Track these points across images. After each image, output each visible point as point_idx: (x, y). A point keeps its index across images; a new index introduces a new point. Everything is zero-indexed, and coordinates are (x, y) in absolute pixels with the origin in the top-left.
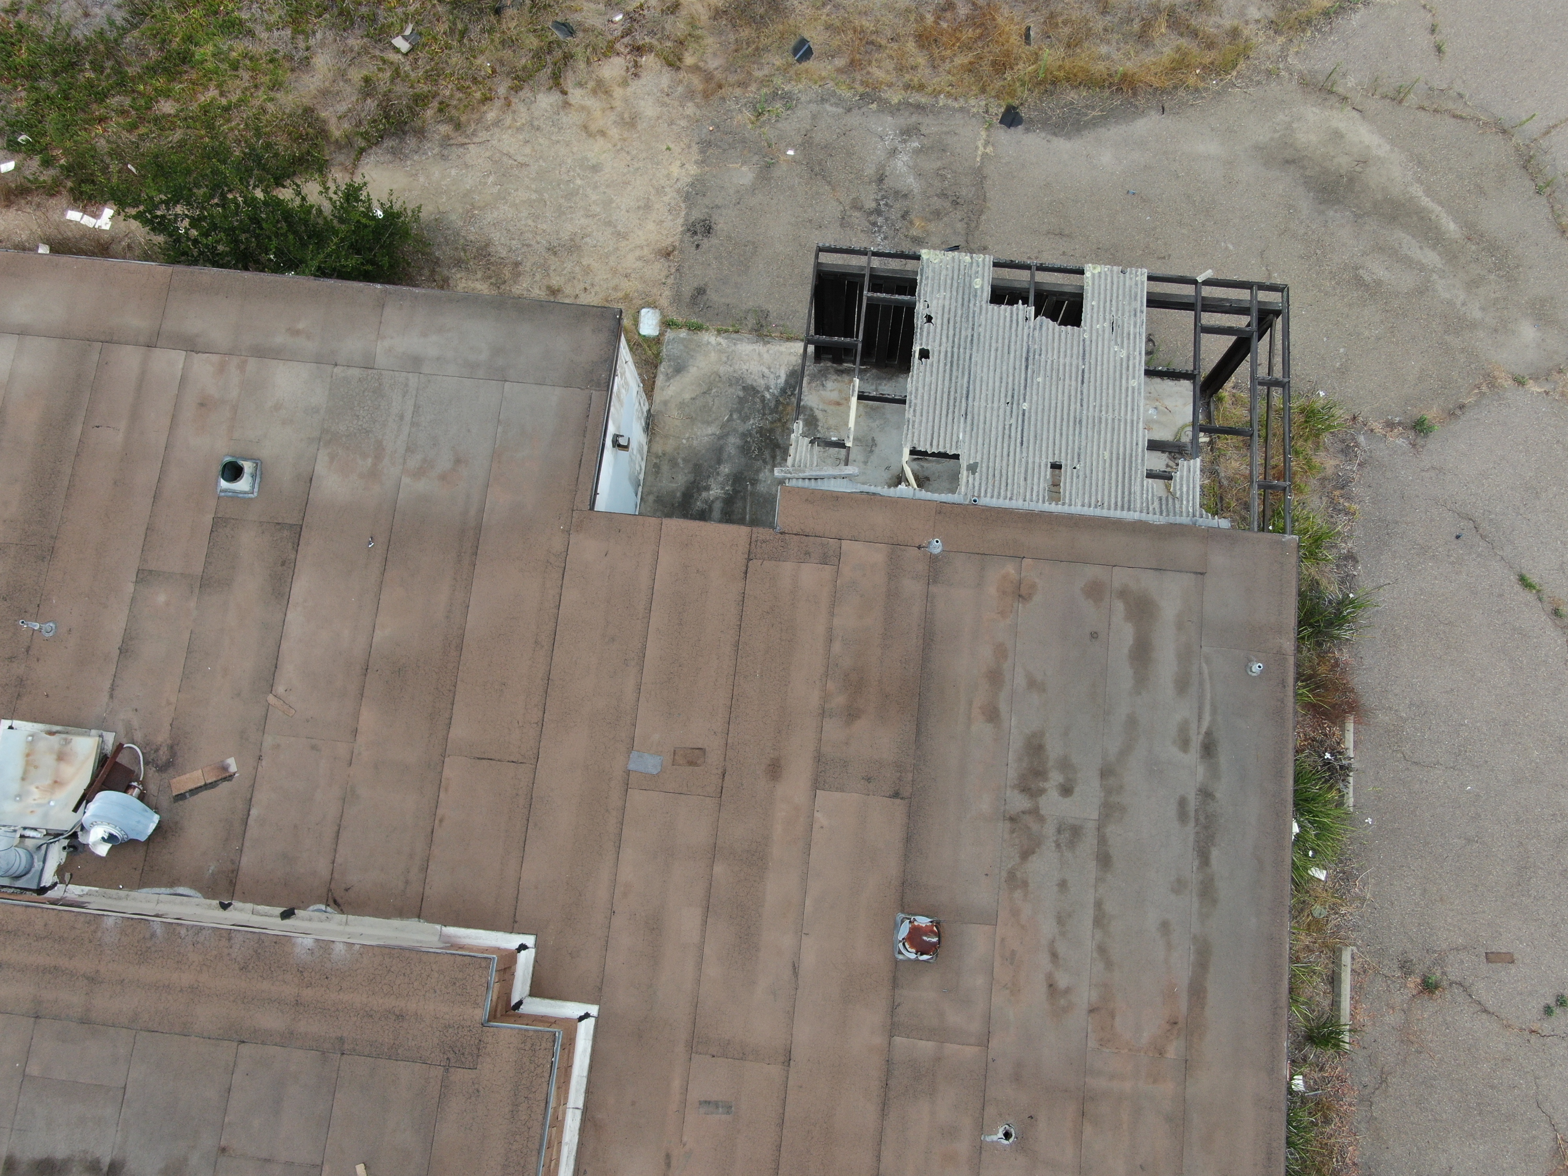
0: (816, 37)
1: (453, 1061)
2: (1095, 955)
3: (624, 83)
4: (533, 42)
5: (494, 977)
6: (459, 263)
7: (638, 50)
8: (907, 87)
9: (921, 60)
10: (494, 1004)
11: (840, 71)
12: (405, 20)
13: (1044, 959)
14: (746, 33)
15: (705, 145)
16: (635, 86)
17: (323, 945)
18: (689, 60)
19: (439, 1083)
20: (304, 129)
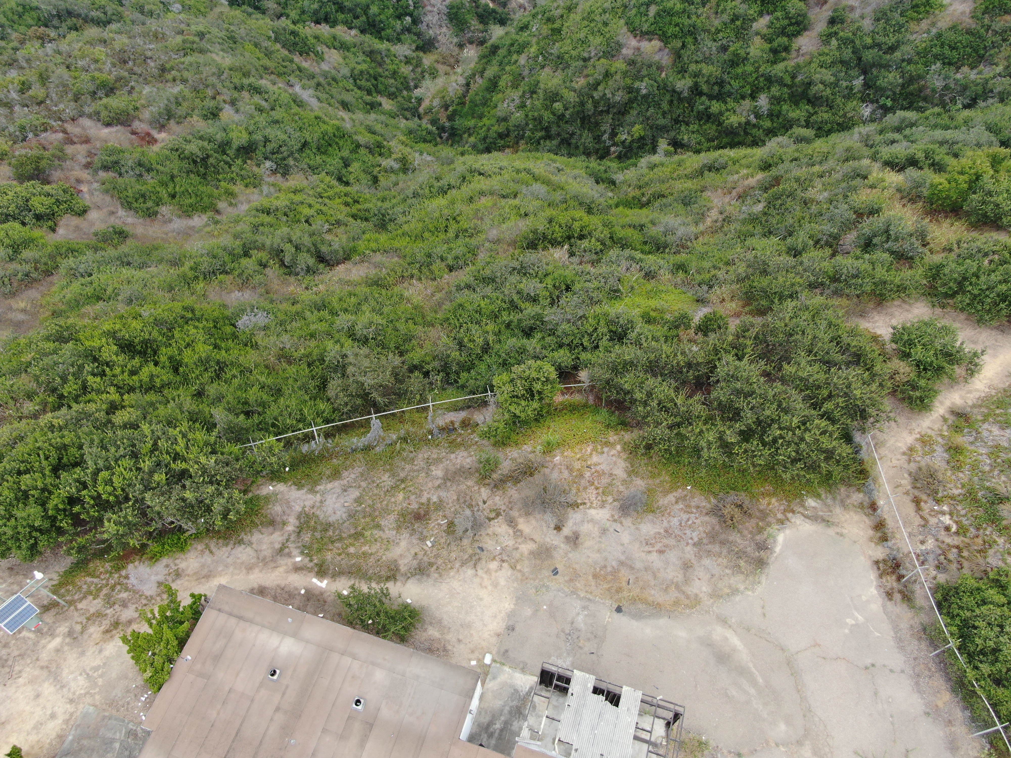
0: (560, 568)
3: (496, 571)
4: (470, 551)
6: (431, 624)
7: (503, 561)
8: (587, 592)
9: (593, 584)
11: (566, 581)
12: (432, 535)
14: (538, 562)
15: (518, 598)
16: (500, 573)
18: (518, 567)
20: (393, 567)
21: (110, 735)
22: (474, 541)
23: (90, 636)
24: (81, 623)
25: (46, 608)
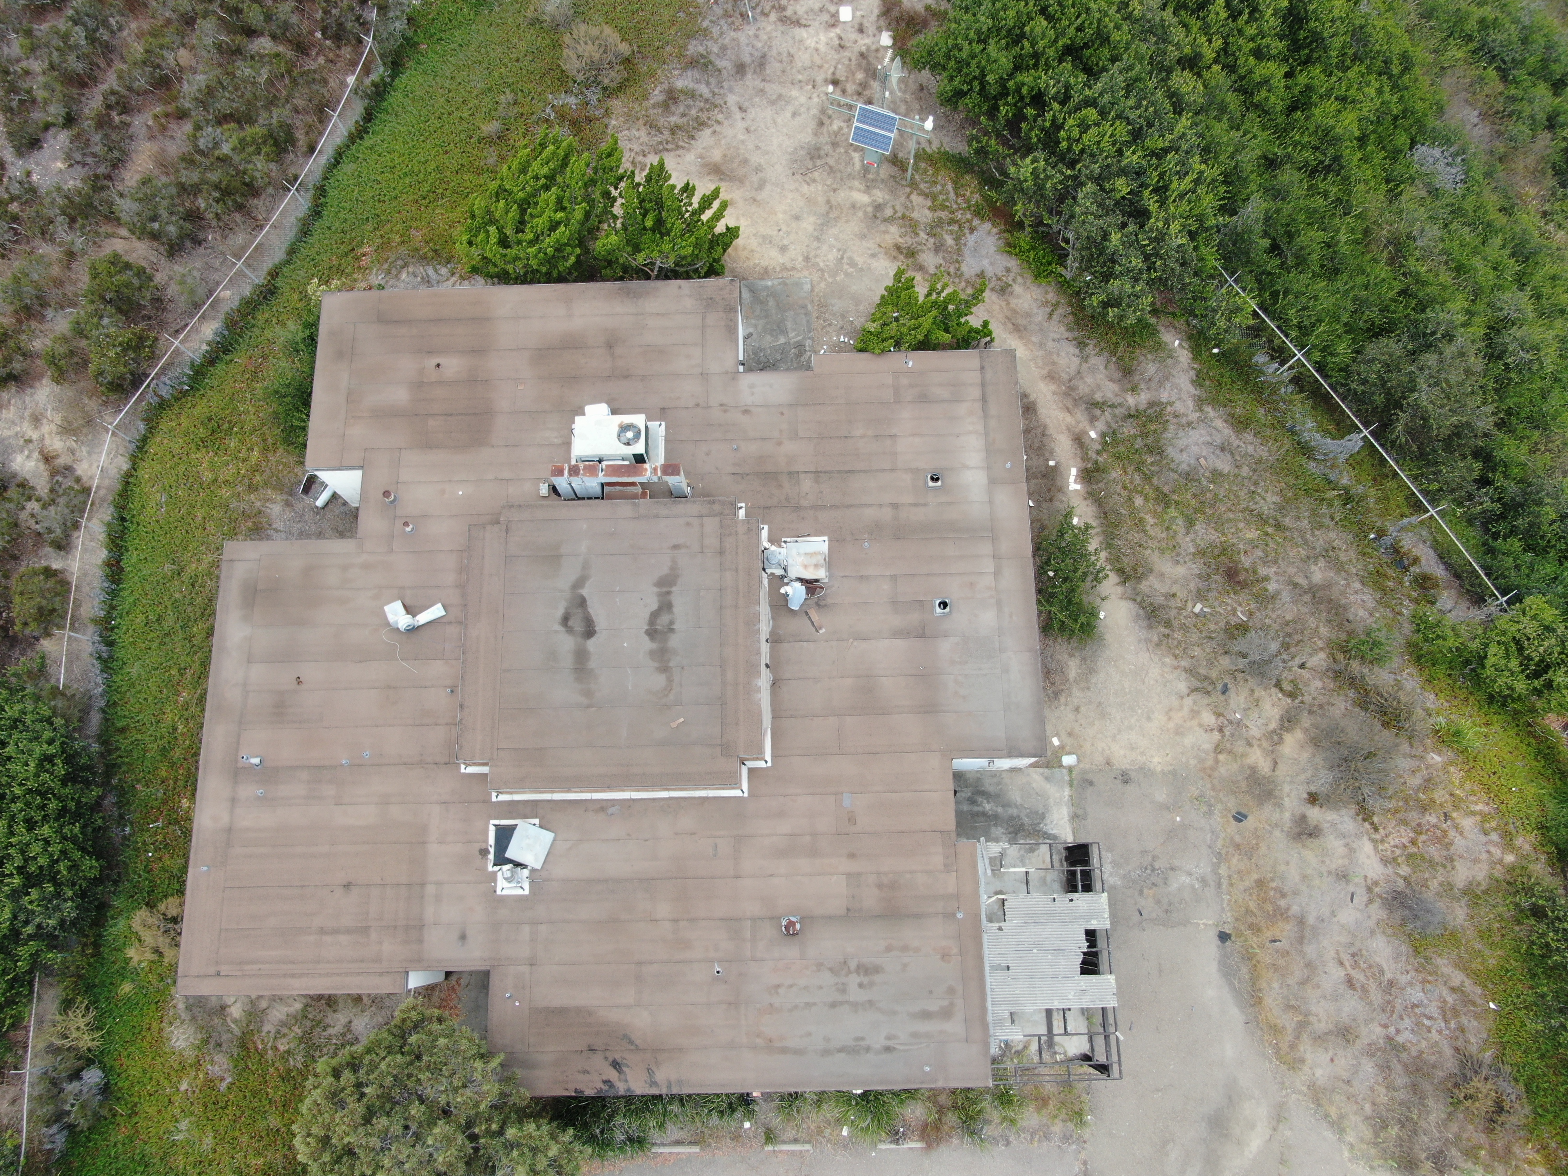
0: (1250, 823)
1: (724, 747)
2: (794, 1004)
3: (1200, 725)
4: (1214, 674)
5: (755, 755)
7: (1221, 730)
8: (1230, 877)
9: (1247, 883)
10: (745, 757)
11: (1232, 838)
12: (1213, 608)
13: (789, 982)
14: (1243, 785)
15: (1174, 773)
16: (1200, 732)
17: (759, 689)
18: (1221, 757)
19: (715, 744)
20: (1140, 570)
21: (789, 325)
22: (1233, 674)
23: (885, 232)
24: (895, 212)
25: (895, 161)
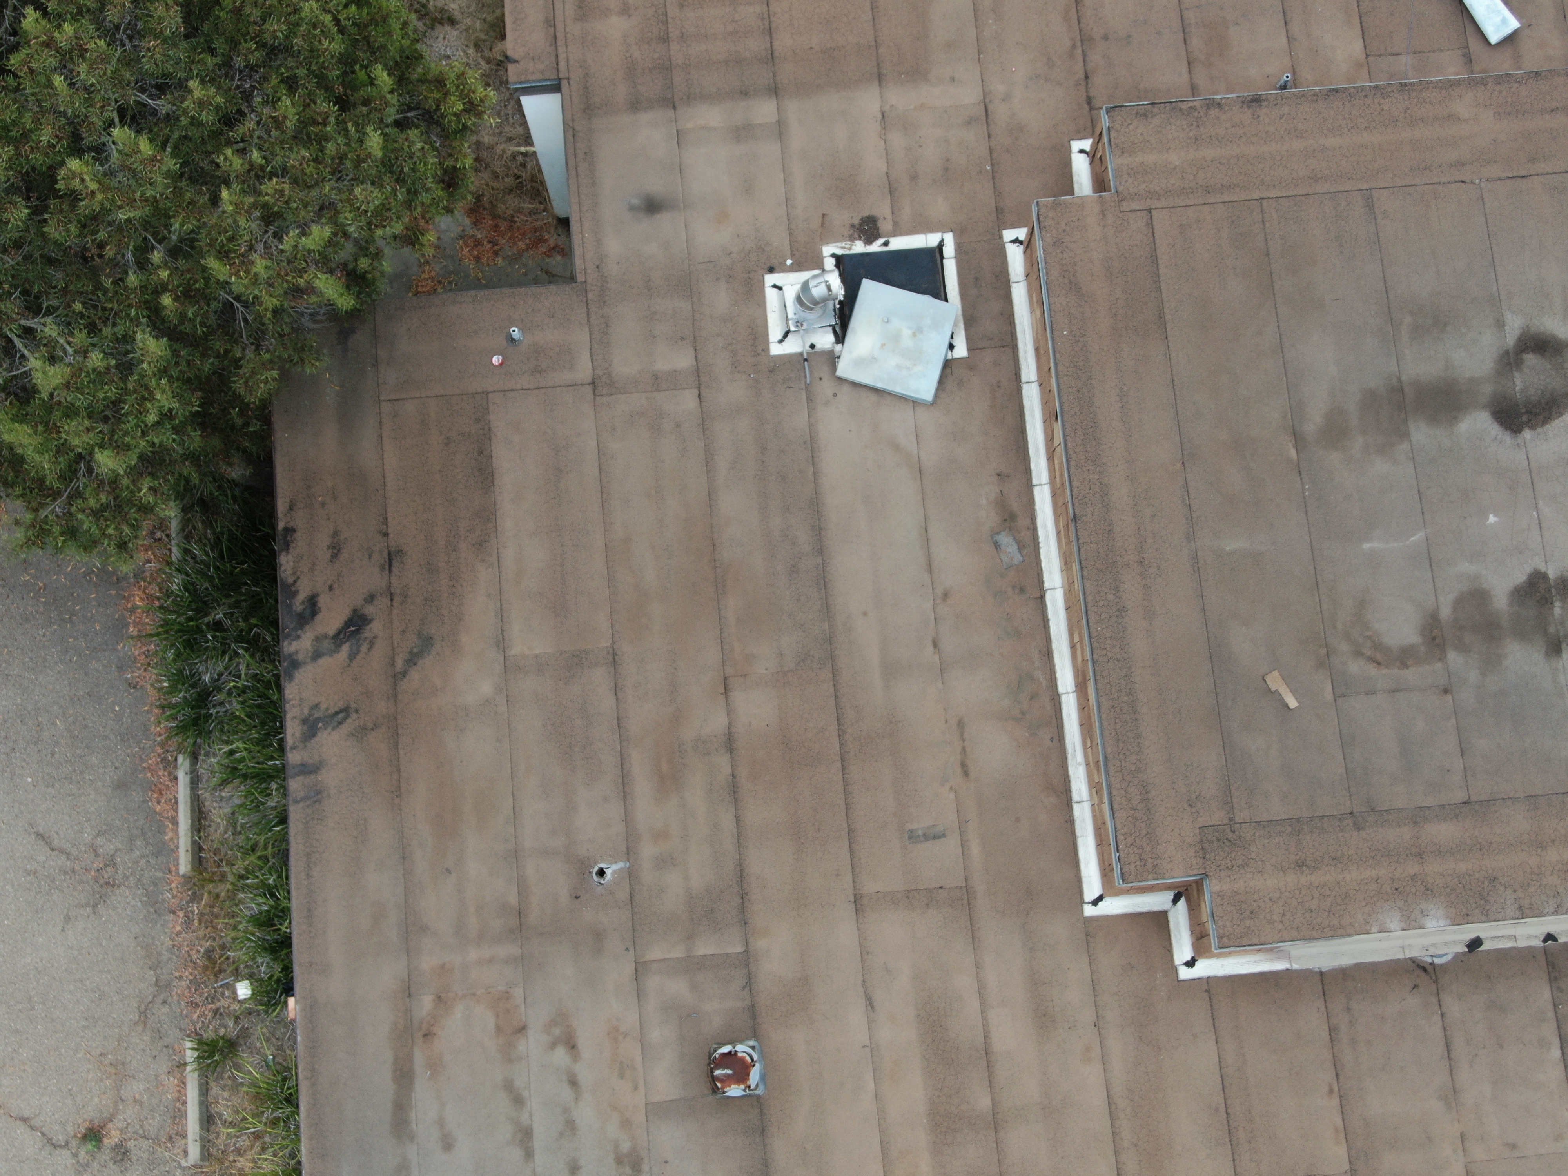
1: (1228, 831)
2: (525, 1094)
5: (1210, 927)
10: (1202, 898)
13: (585, 1076)
17: (1413, 923)
19: (1235, 806)
